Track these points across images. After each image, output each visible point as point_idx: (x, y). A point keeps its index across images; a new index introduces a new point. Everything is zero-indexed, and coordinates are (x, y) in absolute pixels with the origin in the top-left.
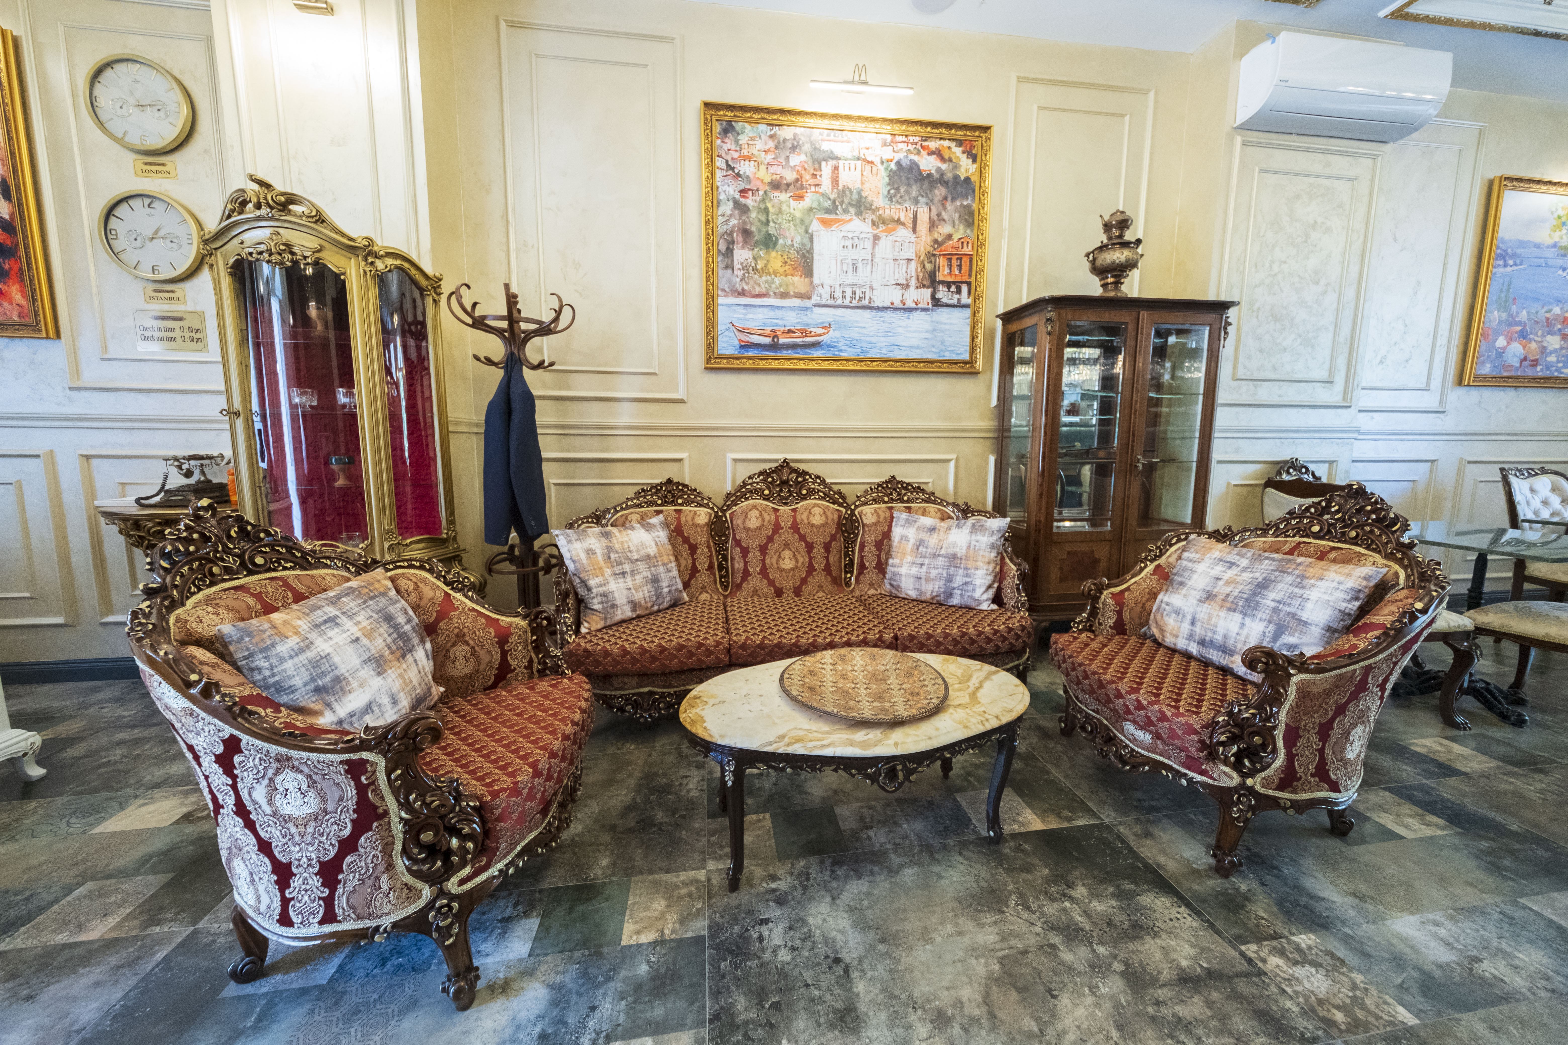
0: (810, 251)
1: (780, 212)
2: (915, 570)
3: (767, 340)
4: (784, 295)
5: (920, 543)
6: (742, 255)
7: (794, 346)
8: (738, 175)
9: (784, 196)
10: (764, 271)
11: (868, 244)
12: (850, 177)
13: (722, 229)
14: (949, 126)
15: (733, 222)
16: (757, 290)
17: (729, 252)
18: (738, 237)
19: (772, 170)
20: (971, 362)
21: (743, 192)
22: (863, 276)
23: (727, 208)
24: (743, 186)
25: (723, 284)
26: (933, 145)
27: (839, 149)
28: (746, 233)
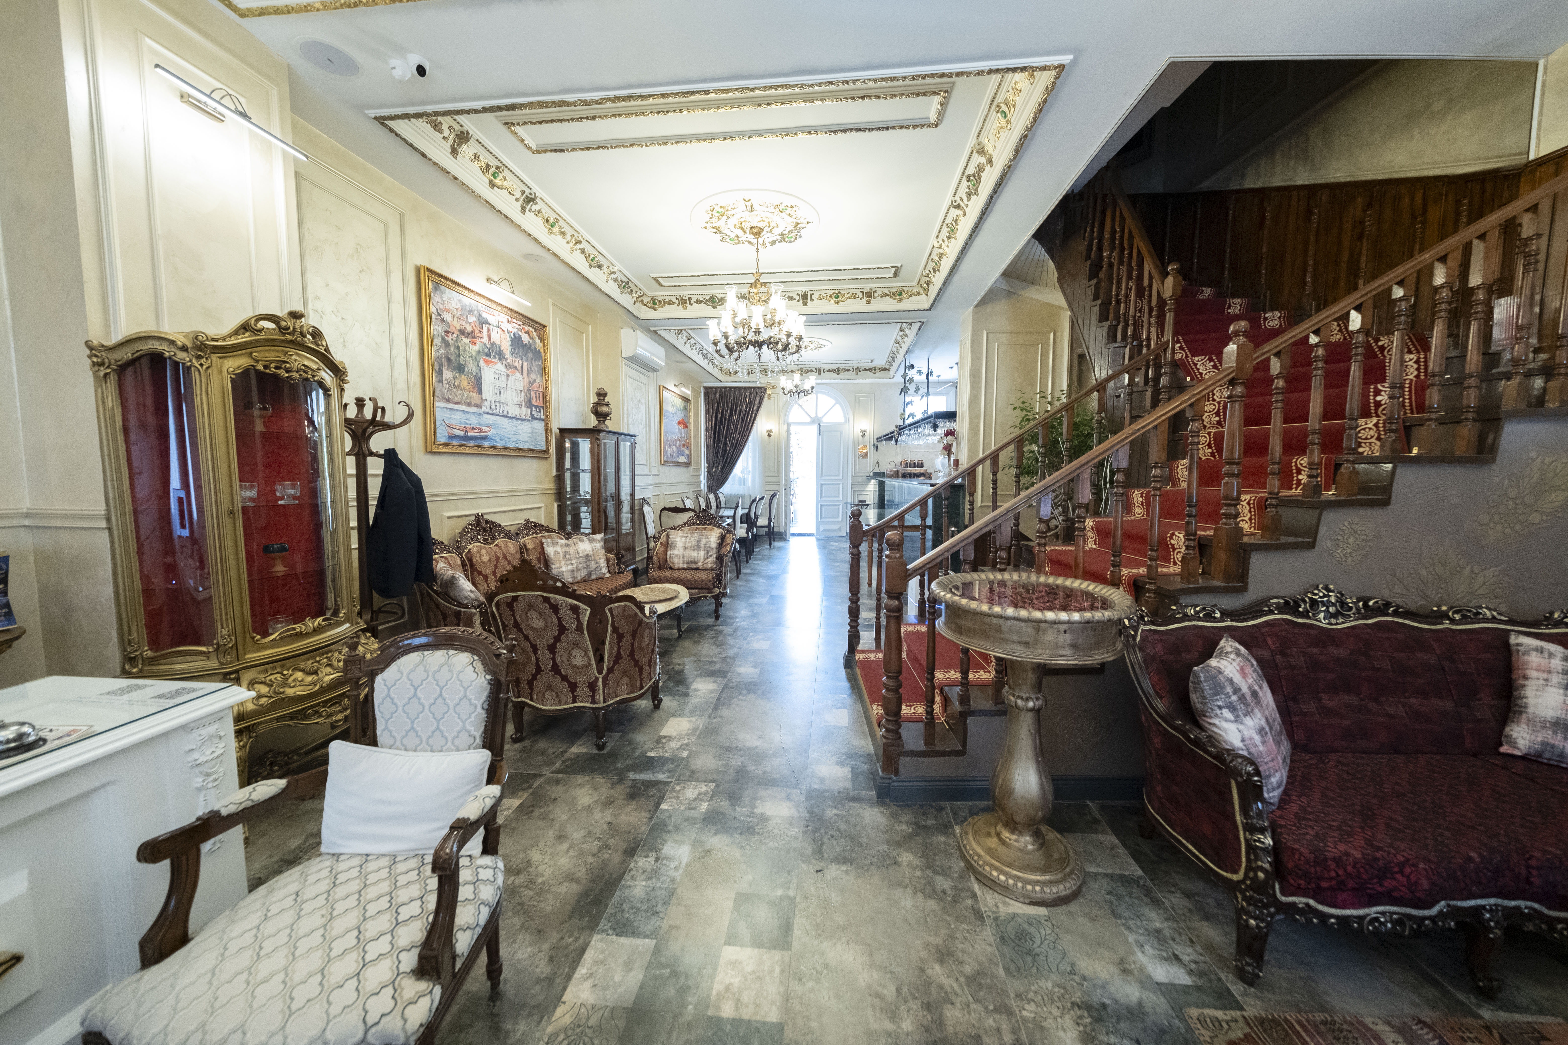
0: (480, 378)
1: (465, 350)
2: (570, 567)
3: (462, 433)
4: (469, 404)
5: (565, 554)
6: (447, 374)
7: (475, 438)
8: (443, 320)
9: (467, 341)
10: (458, 387)
11: (505, 378)
12: (496, 337)
13: (435, 355)
14: (532, 320)
15: (442, 351)
16: (456, 400)
17: (440, 372)
18: (445, 363)
19: (461, 322)
20: (546, 452)
21: (446, 332)
22: (503, 398)
23: (438, 341)
24: (446, 328)
25: (437, 393)
26: (527, 328)
27: (491, 319)
28: (449, 360)
